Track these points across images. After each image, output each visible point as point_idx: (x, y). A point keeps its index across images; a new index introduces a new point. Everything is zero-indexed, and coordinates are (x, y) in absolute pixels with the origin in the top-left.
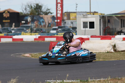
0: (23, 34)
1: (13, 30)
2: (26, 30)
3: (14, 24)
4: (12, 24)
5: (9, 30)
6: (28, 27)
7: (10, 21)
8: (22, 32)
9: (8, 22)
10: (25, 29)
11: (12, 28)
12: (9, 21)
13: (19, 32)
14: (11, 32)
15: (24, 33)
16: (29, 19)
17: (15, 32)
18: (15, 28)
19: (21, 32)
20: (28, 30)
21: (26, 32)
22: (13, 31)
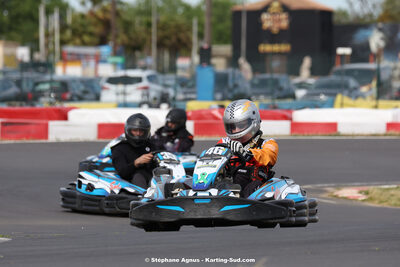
0: (342, 105)
1: (301, 86)
2: (355, 89)
3: (307, 62)
4: (301, 62)
5: (281, 89)
6: (365, 77)
7: (293, 48)
8: (339, 98)
9: (280, 54)
10: (352, 83)
11: (297, 80)
12: (285, 48)
13: (326, 94)
14: (293, 97)
15: (347, 100)
16: (376, 40)
17: (308, 95)
18: (312, 81)
19: (335, 95)
20: (364, 89)
21: (357, 97)
22: (300, 93)
